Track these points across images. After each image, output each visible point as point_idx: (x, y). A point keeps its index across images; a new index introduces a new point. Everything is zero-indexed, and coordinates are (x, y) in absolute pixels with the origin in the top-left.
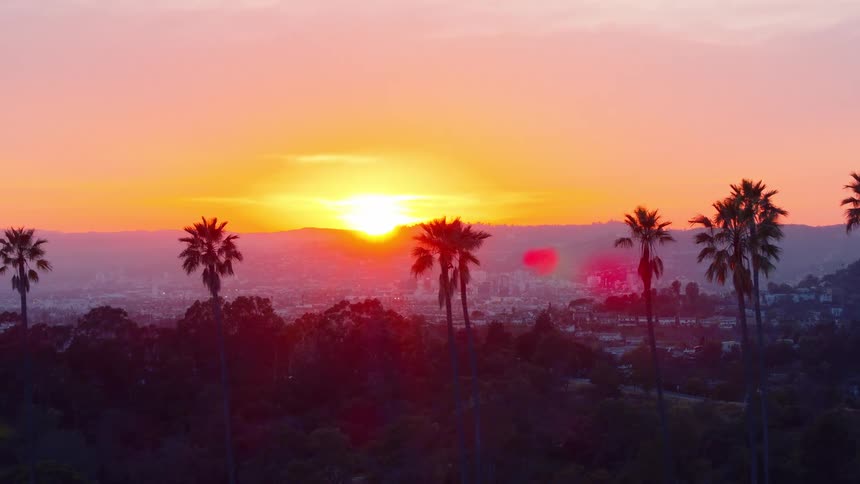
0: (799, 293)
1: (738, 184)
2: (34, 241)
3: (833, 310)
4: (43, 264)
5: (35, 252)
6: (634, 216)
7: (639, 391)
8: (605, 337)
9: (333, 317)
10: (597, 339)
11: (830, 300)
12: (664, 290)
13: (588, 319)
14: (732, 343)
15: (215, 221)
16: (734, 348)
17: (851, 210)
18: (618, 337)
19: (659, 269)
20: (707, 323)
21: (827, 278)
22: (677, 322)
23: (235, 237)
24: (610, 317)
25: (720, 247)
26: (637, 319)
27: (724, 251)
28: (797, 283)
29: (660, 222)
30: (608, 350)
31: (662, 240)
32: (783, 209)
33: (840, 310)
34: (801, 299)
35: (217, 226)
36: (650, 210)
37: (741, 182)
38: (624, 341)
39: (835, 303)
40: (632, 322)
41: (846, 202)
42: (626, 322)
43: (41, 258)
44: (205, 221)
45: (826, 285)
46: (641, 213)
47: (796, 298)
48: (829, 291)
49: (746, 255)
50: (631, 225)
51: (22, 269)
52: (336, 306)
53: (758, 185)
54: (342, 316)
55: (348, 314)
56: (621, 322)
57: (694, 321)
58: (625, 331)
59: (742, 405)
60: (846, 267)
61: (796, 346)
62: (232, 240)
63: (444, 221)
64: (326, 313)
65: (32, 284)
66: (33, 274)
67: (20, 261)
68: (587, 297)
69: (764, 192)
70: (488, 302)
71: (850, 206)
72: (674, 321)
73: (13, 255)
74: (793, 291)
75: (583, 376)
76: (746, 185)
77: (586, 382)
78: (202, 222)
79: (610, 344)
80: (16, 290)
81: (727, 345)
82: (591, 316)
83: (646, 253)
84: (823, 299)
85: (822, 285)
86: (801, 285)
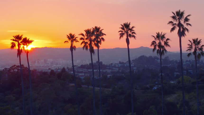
0: (126, 64)
1: (94, 27)
3: (134, 68)
6: (69, 35)
7: (87, 86)
8: (80, 74)
9: (12, 69)
10: (78, 75)
12: (94, 63)
13: (76, 70)
14: (110, 75)
16: (110, 77)
17: (121, 33)
18: (83, 74)
19: (75, 49)
20: (104, 71)
21: (133, 60)
24: (82, 70)
25: (86, 41)
26: (88, 70)
27: (87, 42)
28: (126, 62)
29: (75, 37)
30: (80, 77)
31: (76, 41)
32: (105, 34)
33: (136, 68)
34: (127, 65)
36: (73, 34)
37: (95, 27)
38: (85, 75)
39: (135, 66)
40: (87, 71)
41: (119, 31)
42: (85, 71)
45: (133, 62)
46: (71, 35)
47: (126, 65)
48: (133, 63)
49: (92, 43)
50: (68, 38)
52: (13, 66)
53: (99, 27)
54: (14, 69)
55: (15, 68)
56: (84, 71)
58: (85, 73)
59: (111, 89)
60: (137, 58)
61: (125, 76)
63: (19, 35)
64: (10, 68)
68: (76, 65)
69: (100, 29)
70: (53, 66)
71: (121, 32)
72: (97, 70)
74: (125, 63)
76: (96, 27)
77: (73, 84)
79: (81, 76)
81: (109, 76)
82: (77, 69)
83: (72, 45)
84: (132, 65)
85: (132, 62)
86: (127, 62)
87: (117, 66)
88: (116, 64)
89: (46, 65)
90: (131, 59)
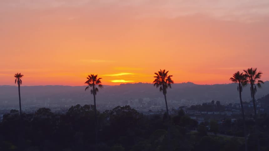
0: (250, 104)
2: (97, 78)
3: (261, 110)
4: (100, 86)
5: (98, 82)
9: (115, 111)
11: (260, 106)
12: (209, 103)
14: (235, 119)
15: (164, 71)
16: (235, 121)
18: (195, 118)
20: (223, 114)
21: (258, 100)
22: (214, 114)
23: (171, 76)
24: (192, 112)
26: (201, 112)
28: (249, 101)
33: (263, 109)
34: (251, 106)
35: (165, 72)
38: (197, 119)
39: (262, 107)
40: (199, 113)
43: (100, 83)
44: (161, 71)
45: (259, 102)
47: (249, 106)
48: (260, 104)
51: (94, 87)
52: (116, 107)
55: (120, 110)
56: (196, 113)
57: (219, 113)
58: (197, 116)
60: (265, 96)
61: (254, 120)
62: (170, 77)
64: (113, 109)
65: (97, 92)
66: (97, 89)
67: (93, 85)
72: (213, 113)
73: (91, 83)
75: (195, 130)
78: (160, 71)
80: (92, 94)
81: (232, 120)
82: (186, 111)
84: (258, 106)
85: (257, 102)
86: (251, 102)
87: (238, 107)
88: (236, 104)
89: (141, 106)
90: (256, 98)
